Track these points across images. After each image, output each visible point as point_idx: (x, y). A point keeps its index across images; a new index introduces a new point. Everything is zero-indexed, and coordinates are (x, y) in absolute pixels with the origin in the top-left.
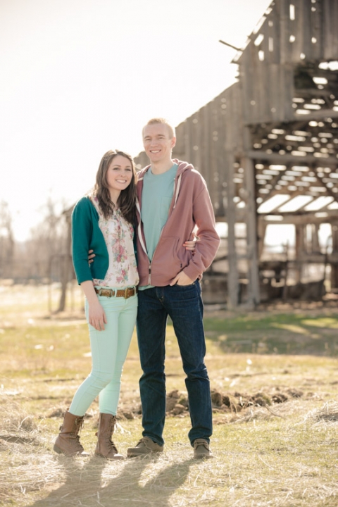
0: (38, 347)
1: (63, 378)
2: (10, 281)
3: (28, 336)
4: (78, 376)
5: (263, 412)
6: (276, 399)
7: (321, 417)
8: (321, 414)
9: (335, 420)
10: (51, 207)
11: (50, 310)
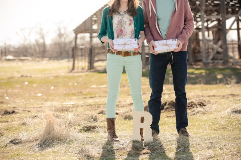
0: (70, 84)
1: (91, 96)
2: (47, 59)
3: (64, 79)
4: (97, 95)
5: (201, 110)
6: (199, 104)
7: (233, 112)
8: (233, 111)
9: (239, 113)
10: (60, 30)
11: (69, 69)
